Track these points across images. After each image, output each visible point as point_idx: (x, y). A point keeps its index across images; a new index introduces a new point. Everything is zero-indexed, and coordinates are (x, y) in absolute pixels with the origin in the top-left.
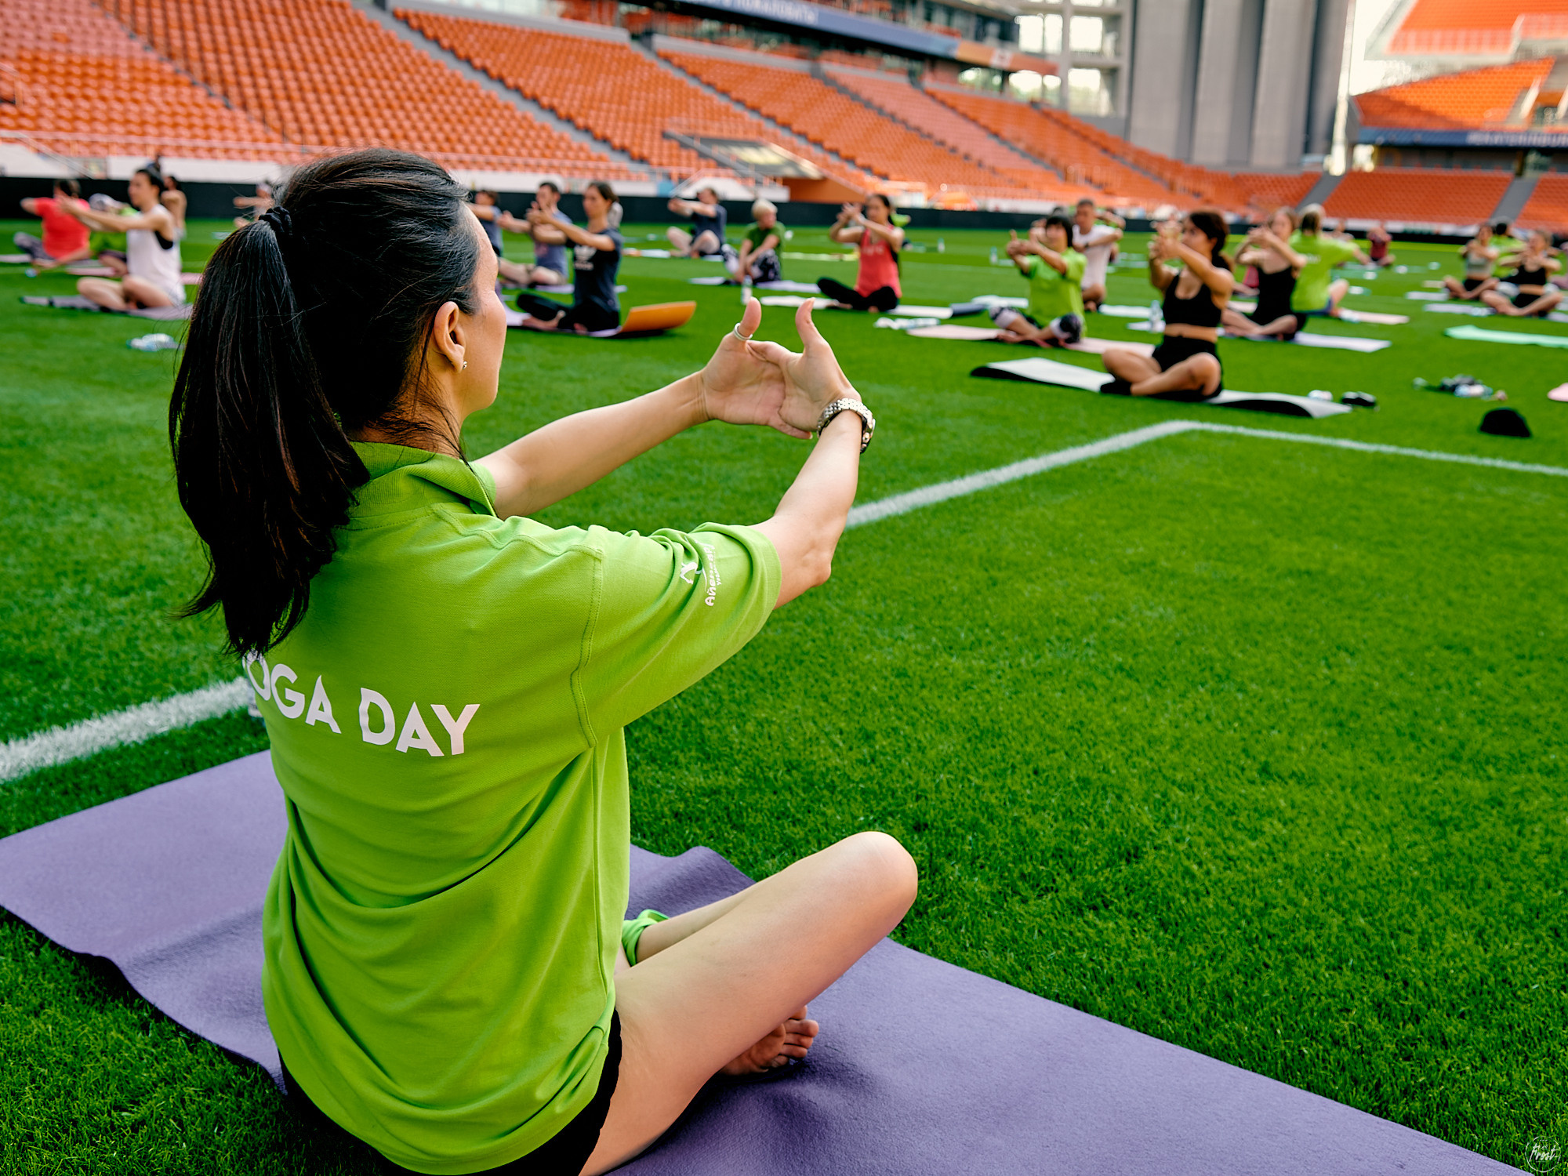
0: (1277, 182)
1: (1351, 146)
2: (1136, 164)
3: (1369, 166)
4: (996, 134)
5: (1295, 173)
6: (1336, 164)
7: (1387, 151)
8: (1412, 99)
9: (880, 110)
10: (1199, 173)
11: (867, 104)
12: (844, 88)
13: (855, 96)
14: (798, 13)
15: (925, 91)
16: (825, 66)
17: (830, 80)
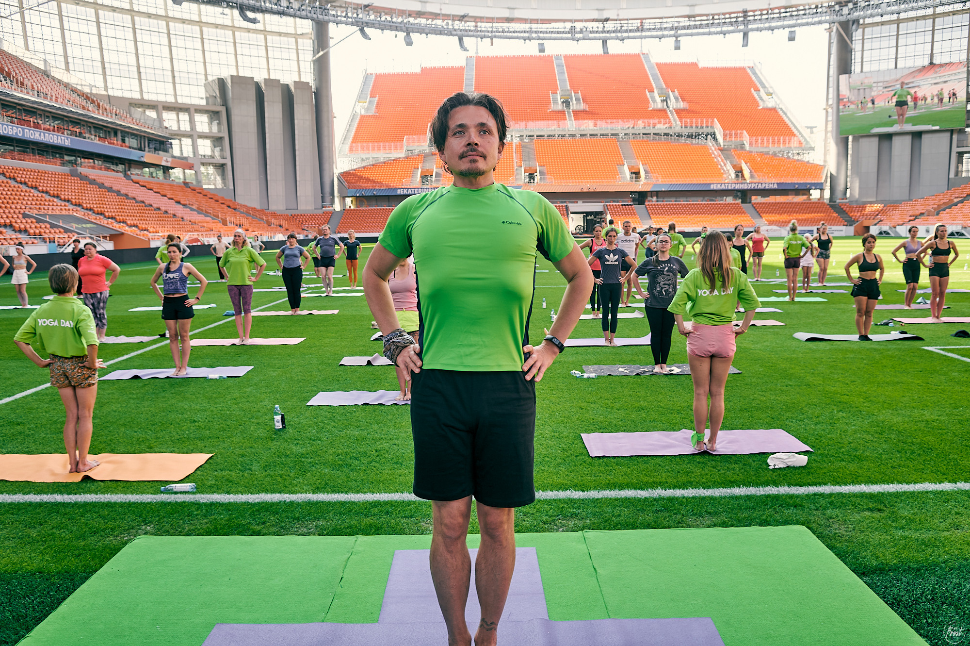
0: (313, 217)
1: (343, 198)
2: (248, 213)
3: (352, 207)
4: (178, 202)
5: (320, 212)
6: (337, 207)
7: (360, 199)
8: (366, 175)
9: (118, 193)
10: (274, 215)
11: (110, 189)
12: (93, 182)
13: (101, 186)
14: (60, 141)
15: (132, 180)
16: (80, 169)
17: (83, 178)
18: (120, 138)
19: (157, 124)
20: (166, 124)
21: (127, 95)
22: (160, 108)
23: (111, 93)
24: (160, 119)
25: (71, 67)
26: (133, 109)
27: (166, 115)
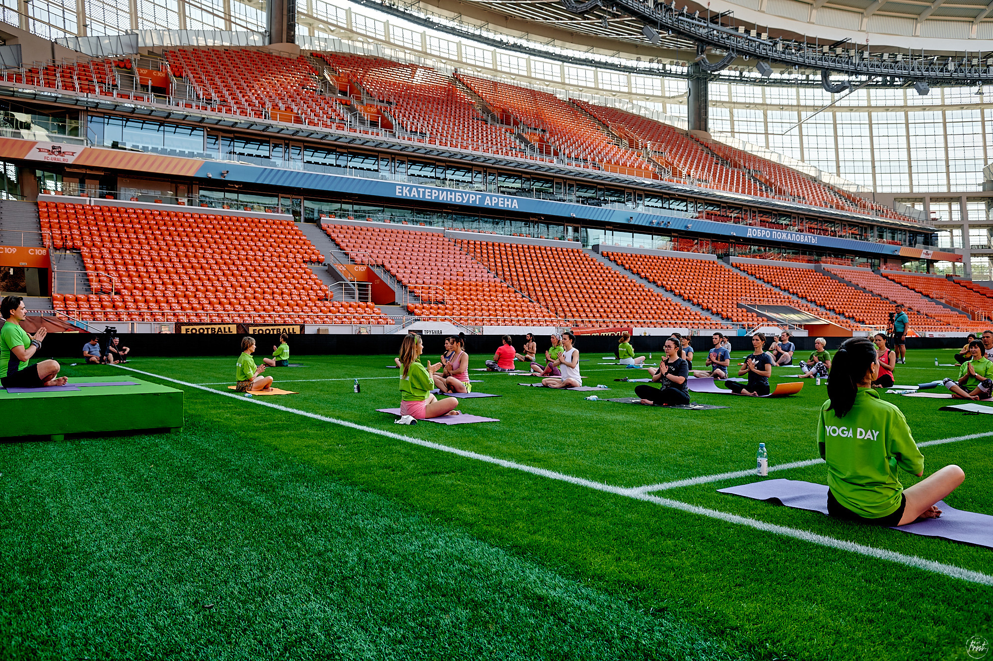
9: (855, 286)
12: (834, 277)
13: (841, 280)
14: (806, 240)
15: (882, 275)
16: (823, 265)
17: (826, 273)
18: (876, 233)
19: (923, 217)
20: (933, 216)
21: (895, 190)
22: (928, 199)
23: (879, 190)
24: (927, 211)
25: (842, 170)
26: (897, 204)
27: (933, 207)
